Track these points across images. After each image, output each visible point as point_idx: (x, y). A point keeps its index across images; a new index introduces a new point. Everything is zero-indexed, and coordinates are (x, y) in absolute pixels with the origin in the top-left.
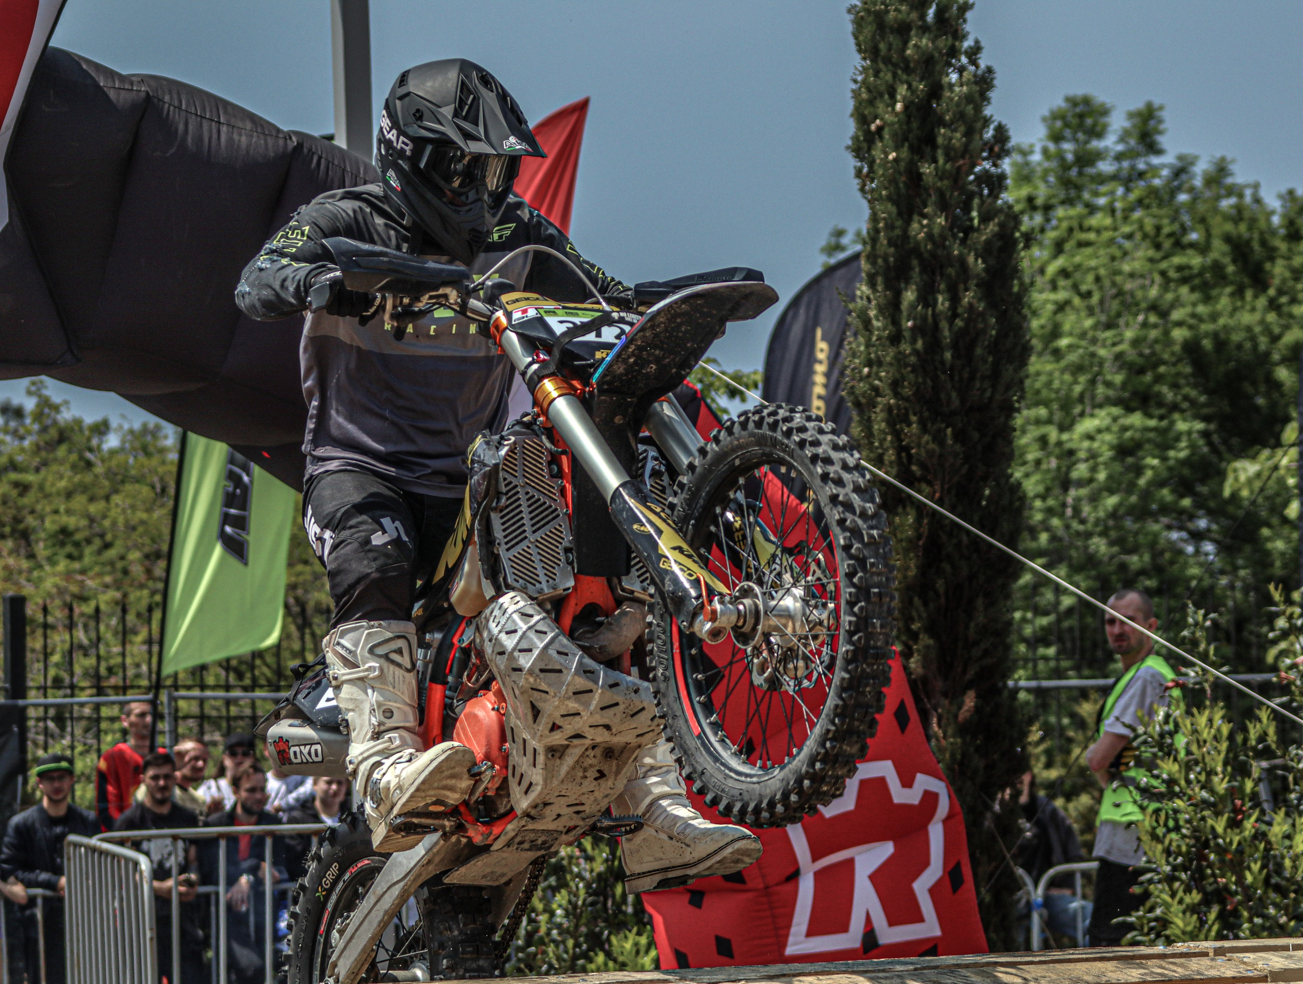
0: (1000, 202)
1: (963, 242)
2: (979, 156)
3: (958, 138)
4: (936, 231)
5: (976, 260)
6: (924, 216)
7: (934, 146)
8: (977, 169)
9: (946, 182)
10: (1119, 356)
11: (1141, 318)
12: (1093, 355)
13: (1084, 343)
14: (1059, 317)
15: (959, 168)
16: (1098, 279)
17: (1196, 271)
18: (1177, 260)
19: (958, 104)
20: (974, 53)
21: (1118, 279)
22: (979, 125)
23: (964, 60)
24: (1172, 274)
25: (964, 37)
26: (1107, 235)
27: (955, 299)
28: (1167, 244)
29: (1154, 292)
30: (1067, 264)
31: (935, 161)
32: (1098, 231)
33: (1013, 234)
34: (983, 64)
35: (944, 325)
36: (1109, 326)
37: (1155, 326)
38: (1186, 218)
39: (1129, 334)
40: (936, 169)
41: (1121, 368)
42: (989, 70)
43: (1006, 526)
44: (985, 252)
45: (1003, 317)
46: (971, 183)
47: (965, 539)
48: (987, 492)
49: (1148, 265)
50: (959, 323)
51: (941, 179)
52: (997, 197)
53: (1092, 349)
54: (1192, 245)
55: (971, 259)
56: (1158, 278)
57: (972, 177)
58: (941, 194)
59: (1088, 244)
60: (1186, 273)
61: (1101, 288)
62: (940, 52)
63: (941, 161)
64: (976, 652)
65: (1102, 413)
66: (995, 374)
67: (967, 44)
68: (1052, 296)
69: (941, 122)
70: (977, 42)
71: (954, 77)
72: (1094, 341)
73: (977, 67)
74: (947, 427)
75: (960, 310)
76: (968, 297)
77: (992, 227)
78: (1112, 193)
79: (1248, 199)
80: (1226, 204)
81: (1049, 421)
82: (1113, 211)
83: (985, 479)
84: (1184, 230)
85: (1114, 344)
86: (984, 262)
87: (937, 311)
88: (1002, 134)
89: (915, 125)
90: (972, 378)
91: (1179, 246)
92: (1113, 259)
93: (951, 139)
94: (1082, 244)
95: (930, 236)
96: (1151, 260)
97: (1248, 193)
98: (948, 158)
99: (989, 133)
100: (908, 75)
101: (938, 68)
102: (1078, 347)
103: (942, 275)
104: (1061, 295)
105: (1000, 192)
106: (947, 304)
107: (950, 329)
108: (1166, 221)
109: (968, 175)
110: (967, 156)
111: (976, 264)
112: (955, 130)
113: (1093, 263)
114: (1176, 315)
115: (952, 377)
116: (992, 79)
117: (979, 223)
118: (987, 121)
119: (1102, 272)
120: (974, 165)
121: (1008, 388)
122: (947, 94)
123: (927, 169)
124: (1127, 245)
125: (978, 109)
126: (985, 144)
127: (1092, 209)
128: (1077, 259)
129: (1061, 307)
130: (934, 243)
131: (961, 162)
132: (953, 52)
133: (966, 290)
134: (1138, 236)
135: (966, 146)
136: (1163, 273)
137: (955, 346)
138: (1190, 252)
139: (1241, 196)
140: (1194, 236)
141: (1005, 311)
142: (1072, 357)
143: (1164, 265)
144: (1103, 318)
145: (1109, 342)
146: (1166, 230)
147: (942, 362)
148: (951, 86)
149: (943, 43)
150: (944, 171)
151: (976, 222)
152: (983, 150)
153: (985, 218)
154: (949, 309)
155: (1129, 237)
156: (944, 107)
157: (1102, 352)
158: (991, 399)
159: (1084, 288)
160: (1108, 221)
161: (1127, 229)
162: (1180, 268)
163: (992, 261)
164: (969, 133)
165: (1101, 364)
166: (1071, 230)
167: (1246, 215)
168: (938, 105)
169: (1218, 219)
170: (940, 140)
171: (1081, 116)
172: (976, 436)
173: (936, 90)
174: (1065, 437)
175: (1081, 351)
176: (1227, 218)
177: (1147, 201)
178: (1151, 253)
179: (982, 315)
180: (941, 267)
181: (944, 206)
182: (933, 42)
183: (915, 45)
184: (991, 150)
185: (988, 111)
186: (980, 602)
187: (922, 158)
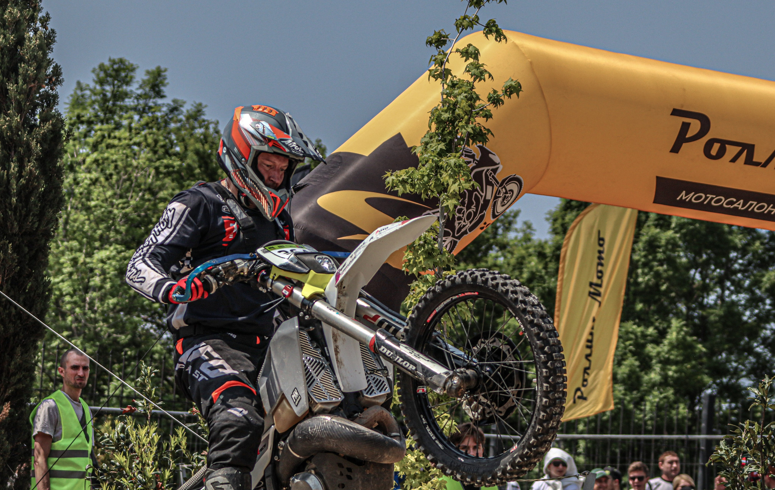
0: (53, 111)
1: (30, 133)
2: (43, 83)
3: (32, 71)
4: (14, 124)
5: (37, 144)
6: (8, 115)
7: (17, 74)
8: (42, 90)
9: (22, 96)
10: (126, 215)
11: (140, 194)
12: (111, 212)
13: (105, 205)
14: (92, 188)
15: (31, 88)
16: (116, 167)
17: (176, 169)
18: (165, 161)
19: (33, 50)
20: (45, 21)
21: (130, 169)
22: (45, 64)
23: (39, 24)
24: (162, 169)
25: (40, 10)
26: (125, 142)
27: (21, 167)
28: (161, 151)
29: (149, 181)
30: (99, 157)
31: (17, 83)
32: (120, 139)
33: (60, 131)
34: (50, 27)
35: (13, 181)
36: (121, 197)
37: (149, 200)
38: (173, 137)
39: (132, 202)
40: (17, 87)
41: (126, 222)
42: (53, 31)
43: (39, 306)
44: (43, 140)
45: (49, 180)
46: (37, 98)
47: (13, 311)
48: (30, 284)
49: (147, 163)
50: (23, 181)
51: (19, 94)
52: (52, 108)
53: (110, 209)
54: (176, 154)
55: (33, 143)
56: (153, 172)
57: (38, 95)
58: (19, 103)
59: (113, 146)
60: (171, 169)
61: (118, 173)
62: (25, 18)
63: (20, 82)
64: (14, 380)
65: (112, 248)
66: (41, 215)
67: (40, 15)
68: (88, 175)
69: (22, 60)
70: (47, 14)
71: (31, 34)
72: (112, 205)
73: (46, 29)
74: (9, 243)
75: (24, 173)
76: (30, 166)
77: (48, 126)
78: (131, 118)
79: (211, 130)
80: (199, 131)
81: (80, 250)
82: (130, 129)
83: (29, 276)
84: (172, 144)
85: (123, 208)
86: (41, 146)
87: (10, 173)
88: (57, 72)
89: (6, 60)
90: (27, 215)
91: (167, 153)
92: (127, 157)
93: (27, 71)
94: (109, 146)
95: (10, 127)
96: (150, 160)
97: (211, 126)
98: (25, 81)
99: (50, 70)
100: (4, 30)
101: (23, 27)
102: (101, 207)
103: (15, 151)
104: (94, 175)
105: (54, 105)
106: (16, 169)
107: (16, 185)
108: (161, 138)
109: (36, 93)
110: (37, 82)
111: (37, 148)
112: (30, 66)
113: (115, 157)
114: (161, 194)
115: (15, 214)
116: (54, 37)
117: (40, 123)
118: (49, 62)
119: (120, 163)
120: (40, 87)
121: (48, 223)
122: (27, 43)
123: (11, 87)
124: (136, 148)
125: (45, 54)
126: (47, 76)
127: (118, 126)
128: (106, 155)
129: (94, 182)
130: (12, 132)
131: (33, 85)
132: (33, 19)
133: (29, 162)
134: (144, 144)
135: (36, 75)
136: (157, 169)
137: (19, 194)
138: (173, 158)
139: (207, 128)
140: (178, 149)
141: (51, 177)
142: (98, 212)
143: (157, 164)
144: (118, 191)
145: (120, 206)
146: (162, 143)
147: (10, 204)
148: (30, 39)
149: (27, 13)
150: (22, 89)
151: (38, 122)
152: (45, 80)
153: (44, 120)
154: (18, 172)
155: (139, 144)
156: (25, 52)
157: (116, 211)
158: (37, 228)
159: (108, 172)
160: (127, 134)
161: (137, 139)
162: (167, 166)
163: (46, 146)
164: (39, 68)
165: (114, 219)
166: (103, 137)
167: (210, 139)
168: (21, 50)
169: (192, 141)
170: (21, 71)
171: (117, 71)
172: (26, 249)
173: (20, 41)
174: (88, 260)
175: (103, 210)
176: (198, 140)
177: (150, 125)
178: (150, 155)
179: (37, 177)
180: (15, 147)
181: (20, 110)
182: (21, 12)
183: (10, 12)
184: (50, 79)
185: (50, 56)
186: (19, 350)
187: (9, 80)
